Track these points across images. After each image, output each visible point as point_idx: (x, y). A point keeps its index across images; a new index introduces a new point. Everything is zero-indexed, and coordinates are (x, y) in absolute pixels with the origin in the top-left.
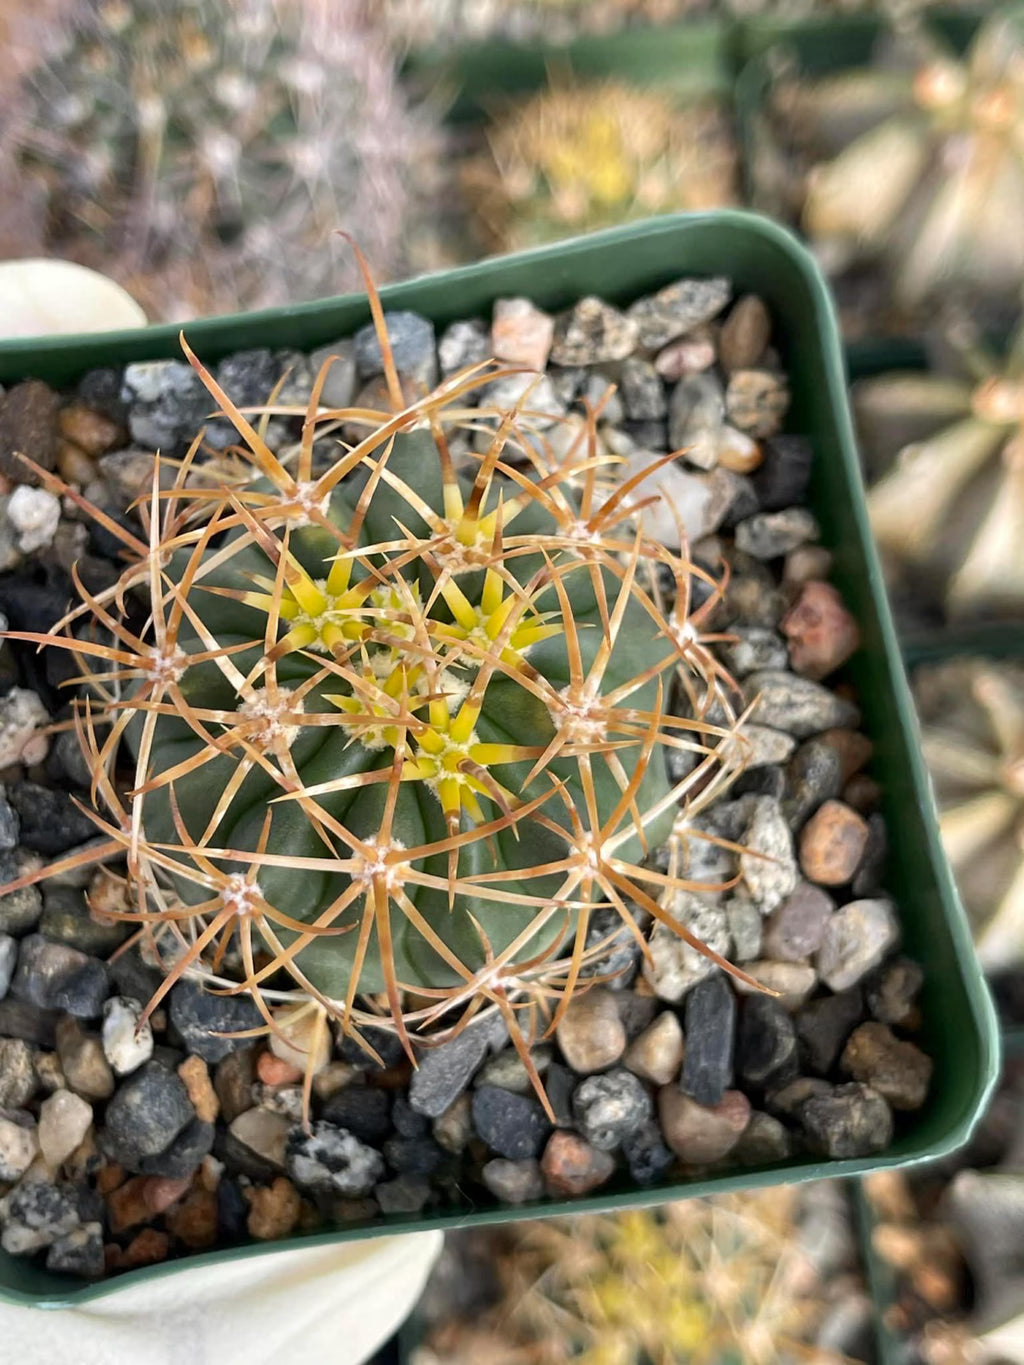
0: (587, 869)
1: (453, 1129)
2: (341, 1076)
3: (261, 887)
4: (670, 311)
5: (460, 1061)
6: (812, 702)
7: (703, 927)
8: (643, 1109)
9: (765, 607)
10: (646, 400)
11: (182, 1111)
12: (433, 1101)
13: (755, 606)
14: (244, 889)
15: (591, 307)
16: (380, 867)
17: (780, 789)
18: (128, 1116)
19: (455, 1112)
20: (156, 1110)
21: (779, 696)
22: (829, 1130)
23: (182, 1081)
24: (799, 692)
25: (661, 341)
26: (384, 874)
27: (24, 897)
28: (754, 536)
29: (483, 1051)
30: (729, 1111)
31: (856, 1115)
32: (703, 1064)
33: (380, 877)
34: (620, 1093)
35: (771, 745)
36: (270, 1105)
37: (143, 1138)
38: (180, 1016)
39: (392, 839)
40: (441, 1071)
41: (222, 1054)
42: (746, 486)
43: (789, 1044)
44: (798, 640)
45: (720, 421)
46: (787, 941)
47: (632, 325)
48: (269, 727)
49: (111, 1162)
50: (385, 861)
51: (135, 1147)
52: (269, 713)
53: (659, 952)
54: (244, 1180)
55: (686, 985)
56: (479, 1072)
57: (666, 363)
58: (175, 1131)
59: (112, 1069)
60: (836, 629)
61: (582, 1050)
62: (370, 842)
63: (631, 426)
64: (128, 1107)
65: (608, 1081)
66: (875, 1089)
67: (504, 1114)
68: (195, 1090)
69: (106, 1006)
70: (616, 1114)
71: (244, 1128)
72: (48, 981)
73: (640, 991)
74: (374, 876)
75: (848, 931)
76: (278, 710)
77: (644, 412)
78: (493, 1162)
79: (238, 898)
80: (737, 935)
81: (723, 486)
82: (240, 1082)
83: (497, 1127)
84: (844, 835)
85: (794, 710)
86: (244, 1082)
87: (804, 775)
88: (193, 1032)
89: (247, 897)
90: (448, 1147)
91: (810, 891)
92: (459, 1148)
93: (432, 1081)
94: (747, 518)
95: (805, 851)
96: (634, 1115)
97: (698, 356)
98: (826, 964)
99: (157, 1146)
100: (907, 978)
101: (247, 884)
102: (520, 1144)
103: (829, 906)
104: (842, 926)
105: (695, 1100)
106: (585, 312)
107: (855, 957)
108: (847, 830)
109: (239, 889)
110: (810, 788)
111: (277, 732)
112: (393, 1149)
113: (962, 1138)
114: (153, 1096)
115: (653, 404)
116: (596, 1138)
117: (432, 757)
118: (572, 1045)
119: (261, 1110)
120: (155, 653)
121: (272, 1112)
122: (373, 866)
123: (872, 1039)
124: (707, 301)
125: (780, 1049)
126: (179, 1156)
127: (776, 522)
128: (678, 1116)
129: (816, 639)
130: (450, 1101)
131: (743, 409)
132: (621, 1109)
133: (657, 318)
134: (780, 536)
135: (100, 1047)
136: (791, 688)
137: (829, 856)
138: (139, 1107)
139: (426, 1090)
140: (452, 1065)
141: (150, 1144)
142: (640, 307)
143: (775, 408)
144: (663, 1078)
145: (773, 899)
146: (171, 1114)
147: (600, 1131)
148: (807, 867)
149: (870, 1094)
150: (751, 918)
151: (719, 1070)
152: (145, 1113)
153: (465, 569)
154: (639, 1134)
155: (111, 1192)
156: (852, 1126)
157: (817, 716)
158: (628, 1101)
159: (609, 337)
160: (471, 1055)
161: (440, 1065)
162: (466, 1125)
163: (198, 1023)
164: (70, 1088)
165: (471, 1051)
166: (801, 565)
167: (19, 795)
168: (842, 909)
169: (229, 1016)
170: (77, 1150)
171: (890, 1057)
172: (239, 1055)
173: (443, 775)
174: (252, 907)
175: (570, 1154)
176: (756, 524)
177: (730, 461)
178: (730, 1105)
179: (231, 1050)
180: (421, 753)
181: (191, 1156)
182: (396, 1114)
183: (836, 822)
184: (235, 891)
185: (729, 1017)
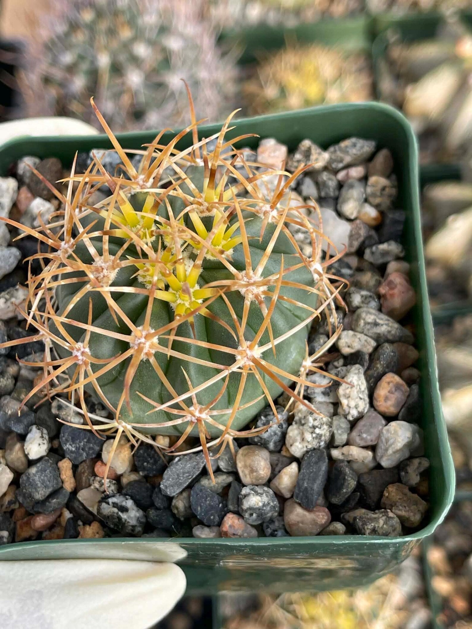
0: (246, 359)
1: (180, 504)
2: (133, 477)
3: (90, 350)
4: (345, 151)
5: (188, 472)
6: (387, 325)
7: (315, 420)
8: (274, 507)
9: (372, 283)
10: (328, 187)
11: (55, 482)
12: (171, 488)
13: (367, 282)
14: (82, 350)
15: (307, 143)
16: (143, 340)
17: (366, 364)
18: (28, 478)
19: (182, 497)
20: (42, 478)
21: (370, 318)
22: (366, 527)
23: (58, 469)
24: (382, 319)
25: (341, 165)
26: (144, 344)
27: (5, 378)
28: (373, 253)
29: (200, 469)
30: (317, 513)
31: (381, 522)
32: (306, 485)
33: (142, 345)
34: (262, 494)
35: (363, 342)
36: (97, 485)
37: (34, 490)
38: (64, 438)
39: (150, 328)
40: (178, 475)
41: (80, 459)
42: (373, 233)
43: (352, 483)
44: (384, 296)
45: (363, 200)
46: (359, 435)
47: (326, 156)
48: (102, 272)
49: (21, 505)
50: (145, 338)
51: (30, 496)
52: (103, 265)
53: (293, 432)
54: (80, 523)
55: (305, 449)
56: (197, 480)
57: (341, 175)
58: (50, 490)
59: (26, 456)
60: (403, 292)
61: (247, 472)
62: (140, 328)
63: (321, 200)
64: (29, 474)
65: (257, 488)
66: (394, 513)
67: (206, 501)
68: (63, 472)
69: (30, 428)
70: (258, 504)
71: (83, 495)
72: (8, 416)
73: (283, 453)
74: (140, 344)
75: (391, 434)
76: (108, 264)
77: (326, 193)
78: (198, 526)
79: (79, 354)
80: (335, 432)
81: (360, 229)
82: (86, 474)
83: (201, 506)
84: (396, 390)
85: (378, 327)
86: (88, 474)
87: (378, 359)
88: (68, 447)
89: (83, 353)
90: (177, 516)
91: (374, 414)
92: (183, 516)
93: (173, 479)
94: (371, 246)
95: (375, 395)
96: (268, 508)
97: (357, 172)
98: (379, 452)
99: (40, 496)
100: (420, 463)
101: (84, 348)
102: (212, 517)
103: (384, 422)
104: (388, 431)
105: (300, 504)
106: (303, 146)
107: (393, 446)
108: (398, 387)
109: (80, 349)
110: (381, 364)
111: (106, 274)
112: (151, 512)
113: (430, 531)
114: (43, 471)
115: (331, 190)
116: (247, 515)
117: (175, 292)
118: (242, 469)
119: (92, 487)
120: (63, 243)
121: (97, 490)
122: (139, 339)
123: (397, 489)
124: (362, 147)
125: (346, 484)
126: (50, 502)
127: (384, 247)
128: (291, 512)
129: (392, 295)
130: (181, 490)
131: (374, 195)
132: (261, 502)
133: (339, 154)
134: (385, 253)
135: (23, 446)
136: (377, 317)
137: (386, 399)
138: (34, 475)
139: (169, 482)
140: (184, 473)
141: (37, 494)
142: (332, 149)
143: (390, 196)
144: (287, 495)
145: (354, 413)
146: (49, 481)
147: (249, 512)
148: (375, 403)
149: (391, 514)
150: (344, 425)
151: (313, 490)
152: (37, 478)
153: (207, 214)
154: (272, 521)
155: (18, 520)
156: (378, 527)
157: (389, 332)
158: (265, 499)
159: (313, 157)
160: (194, 470)
161: (178, 472)
162: (187, 505)
163: (71, 443)
164: (7, 465)
165: (194, 468)
166: (393, 266)
167: (11, 331)
168: (389, 424)
169: (85, 440)
170: (5, 494)
171: (405, 499)
172: (88, 461)
173: (179, 301)
174: (85, 359)
175: (233, 522)
176: (374, 248)
177: (365, 218)
178: (319, 511)
179: (84, 458)
180: (170, 290)
181: (55, 503)
182: (154, 495)
183: (392, 382)
184: (78, 350)
185: (324, 467)
